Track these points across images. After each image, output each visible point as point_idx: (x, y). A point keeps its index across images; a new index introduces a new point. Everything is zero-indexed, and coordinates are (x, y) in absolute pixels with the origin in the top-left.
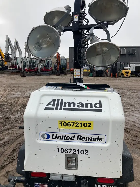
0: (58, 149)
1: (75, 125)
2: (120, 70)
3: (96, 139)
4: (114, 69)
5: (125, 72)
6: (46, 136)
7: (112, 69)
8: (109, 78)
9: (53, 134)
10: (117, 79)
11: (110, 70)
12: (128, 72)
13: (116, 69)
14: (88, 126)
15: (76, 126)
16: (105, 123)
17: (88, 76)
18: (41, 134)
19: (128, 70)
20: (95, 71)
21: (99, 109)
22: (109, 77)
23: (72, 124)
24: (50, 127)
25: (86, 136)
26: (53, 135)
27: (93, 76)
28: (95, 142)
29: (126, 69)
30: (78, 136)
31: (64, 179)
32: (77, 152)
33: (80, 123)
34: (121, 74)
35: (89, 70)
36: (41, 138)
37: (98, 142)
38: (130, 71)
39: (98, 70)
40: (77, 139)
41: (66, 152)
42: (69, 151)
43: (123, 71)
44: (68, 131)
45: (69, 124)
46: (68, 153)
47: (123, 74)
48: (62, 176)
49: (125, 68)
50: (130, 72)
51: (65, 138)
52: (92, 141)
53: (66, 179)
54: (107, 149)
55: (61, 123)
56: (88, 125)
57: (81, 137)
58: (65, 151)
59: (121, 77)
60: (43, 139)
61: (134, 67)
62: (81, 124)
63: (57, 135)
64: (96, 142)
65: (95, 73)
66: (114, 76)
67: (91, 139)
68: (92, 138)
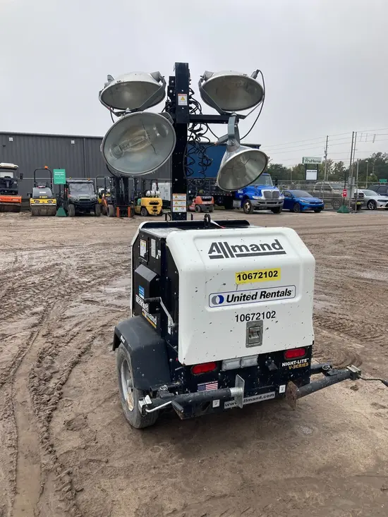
0: (237, 316)
1: (258, 275)
2: (136, 200)
3: (283, 294)
4: (122, 195)
5: (151, 204)
6: (218, 300)
7: (118, 196)
8: (111, 218)
9: (228, 294)
10: (133, 220)
11: (112, 198)
12: (157, 204)
13: (127, 196)
14: (275, 276)
15: (260, 277)
16: (294, 268)
17: (53, 215)
18: (212, 296)
19: (155, 197)
20: (70, 202)
21: (280, 250)
22: (112, 216)
23: (253, 276)
24: (225, 284)
25: (271, 291)
26: (228, 296)
27: (67, 216)
28: (282, 297)
29: (151, 197)
30: (262, 292)
31: (243, 365)
32: (261, 317)
33: (263, 273)
34: (138, 208)
35: (55, 200)
36: (212, 305)
37: (287, 297)
38: (160, 200)
39: (81, 200)
40: (261, 298)
41: (248, 319)
42: (251, 316)
43: (145, 201)
44: (248, 287)
45: (249, 276)
46: (251, 320)
47: (145, 207)
48: (241, 360)
49: (148, 192)
50: (161, 204)
51: (245, 298)
52: (280, 297)
53: (247, 363)
54: (298, 305)
55: (239, 276)
56: (274, 274)
57: (265, 292)
58: (246, 317)
59: (140, 215)
60: (213, 305)
61: (166, 191)
62: (266, 273)
63: (233, 295)
64: (284, 297)
65: (71, 207)
66: (123, 214)
67: (278, 294)
68: (278, 292)
